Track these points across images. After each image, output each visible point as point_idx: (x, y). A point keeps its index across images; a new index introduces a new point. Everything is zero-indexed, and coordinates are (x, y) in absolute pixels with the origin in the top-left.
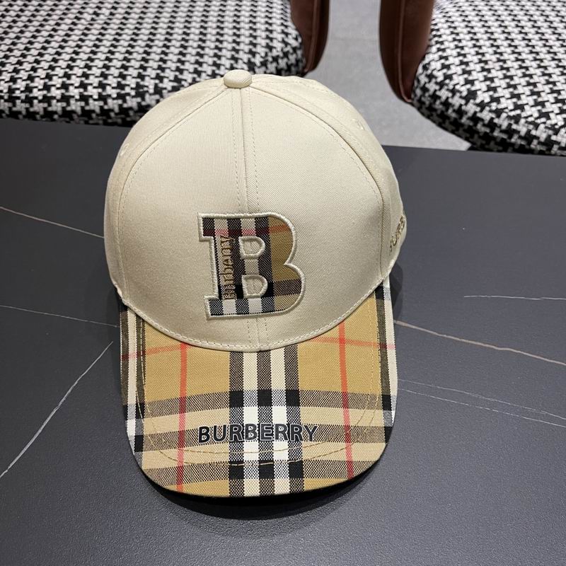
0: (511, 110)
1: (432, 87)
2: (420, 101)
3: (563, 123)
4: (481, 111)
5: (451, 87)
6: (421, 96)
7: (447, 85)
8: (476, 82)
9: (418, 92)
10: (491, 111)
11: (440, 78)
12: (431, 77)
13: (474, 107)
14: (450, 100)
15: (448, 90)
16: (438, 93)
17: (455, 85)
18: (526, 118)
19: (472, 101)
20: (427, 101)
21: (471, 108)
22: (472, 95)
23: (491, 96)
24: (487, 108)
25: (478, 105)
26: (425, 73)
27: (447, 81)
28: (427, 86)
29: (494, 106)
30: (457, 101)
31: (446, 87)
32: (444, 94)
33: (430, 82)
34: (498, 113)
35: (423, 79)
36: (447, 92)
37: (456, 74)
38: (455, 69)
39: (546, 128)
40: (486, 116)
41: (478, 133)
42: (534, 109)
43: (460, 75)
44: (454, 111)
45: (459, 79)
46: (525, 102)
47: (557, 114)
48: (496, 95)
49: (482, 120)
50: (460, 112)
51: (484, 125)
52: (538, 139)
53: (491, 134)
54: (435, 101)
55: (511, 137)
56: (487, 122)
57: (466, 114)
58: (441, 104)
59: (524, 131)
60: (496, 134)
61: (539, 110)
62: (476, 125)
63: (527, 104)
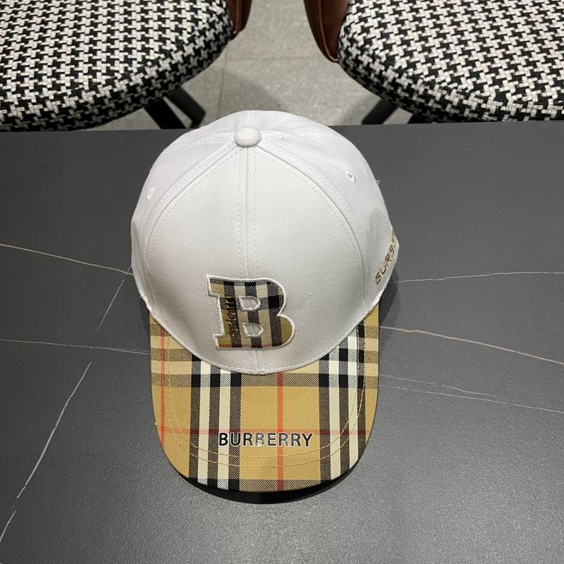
0: (426, 76)
1: (354, 51)
3: (472, 87)
4: (400, 77)
5: (371, 52)
6: (345, 59)
7: (367, 50)
10: (408, 77)
11: (361, 43)
12: (352, 41)
13: (393, 73)
14: (371, 66)
15: (368, 55)
16: (360, 58)
17: (374, 50)
18: (440, 83)
19: (391, 67)
20: (351, 64)
21: (390, 74)
22: (390, 60)
23: (408, 61)
24: (405, 75)
25: (396, 71)
26: (347, 36)
27: (367, 46)
28: (350, 49)
29: (411, 72)
30: (377, 67)
31: (367, 53)
32: (365, 59)
33: (351, 46)
34: (415, 78)
35: (346, 43)
36: (368, 58)
37: (375, 37)
38: (375, 33)
39: (458, 92)
40: (404, 81)
41: (399, 96)
42: (447, 74)
43: (378, 39)
44: (375, 76)
45: (378, 44)
46: (438, 66)
47: (467, 78)
48: (412, 60)
49: (401, 86)
50: (381, 77)
51: (403, 90)
52: (451, 103)
53: (410, 98)
54: (358, 66)
55: (427, 102)
56: (405, 88)
57: (387, 79)
58: (364, 68)
59: (438, 96)
60: (414, 98)
61: (451, 75)
62: (396, 90)
63: (441, 68)
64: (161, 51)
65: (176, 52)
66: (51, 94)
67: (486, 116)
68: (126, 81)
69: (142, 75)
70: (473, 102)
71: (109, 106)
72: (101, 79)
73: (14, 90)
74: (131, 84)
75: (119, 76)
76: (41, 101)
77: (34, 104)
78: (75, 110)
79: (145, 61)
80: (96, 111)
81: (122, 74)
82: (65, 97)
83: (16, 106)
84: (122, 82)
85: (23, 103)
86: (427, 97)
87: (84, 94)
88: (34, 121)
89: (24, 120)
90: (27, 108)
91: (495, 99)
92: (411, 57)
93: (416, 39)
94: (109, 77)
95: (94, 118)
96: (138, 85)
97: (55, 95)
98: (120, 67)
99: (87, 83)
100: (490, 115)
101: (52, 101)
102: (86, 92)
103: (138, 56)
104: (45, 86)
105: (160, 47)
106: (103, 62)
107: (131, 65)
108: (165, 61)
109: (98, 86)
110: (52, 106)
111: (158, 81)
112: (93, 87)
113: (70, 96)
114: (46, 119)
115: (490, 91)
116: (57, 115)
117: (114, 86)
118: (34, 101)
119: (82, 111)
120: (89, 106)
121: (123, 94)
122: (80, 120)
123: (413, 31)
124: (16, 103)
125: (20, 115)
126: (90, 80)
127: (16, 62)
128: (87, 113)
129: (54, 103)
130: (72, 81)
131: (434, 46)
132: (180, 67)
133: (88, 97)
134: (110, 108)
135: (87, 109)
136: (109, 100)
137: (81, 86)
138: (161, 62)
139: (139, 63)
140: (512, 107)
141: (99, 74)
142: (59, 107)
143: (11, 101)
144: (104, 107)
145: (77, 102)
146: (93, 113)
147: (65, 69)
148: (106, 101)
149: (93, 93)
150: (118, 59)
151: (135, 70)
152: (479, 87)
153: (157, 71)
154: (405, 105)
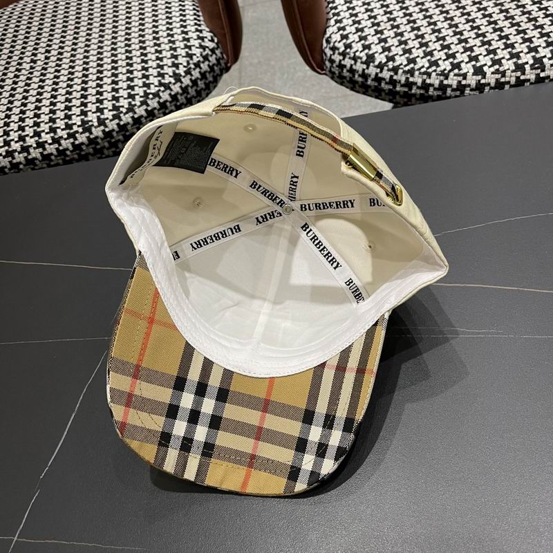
0: (405, 66)
1: (337, 58)
2: (330, 71)
3: (450, 67)
4: (381, 72)
5: (352, 55)
7: (349, 54)
8: (372, 46)
9: (328, 64)
10: (389, 70)
11: (342, 49)
12: (334, 49)
13: (375, 69)
14: (354, 67)
15: (350, 58)
16: (343, 62)
17: (355, 52)
18: (419, 69)
19: (371, 64)
20: (336, 70)
21: (372, 71)
22: (371, 58)
24: (386, 68)
26: (328, 46)
27: (348, 50)
29: (391, 64)
30: (359, 67)
31: (348, 56)
32: (348, 62)
33: (334, 54)
34: (395, 70)
35: (328, 52)
36: (350, 60)
37: (354, 41)
38: (353, 38)
39: (437, 75)
40: (386, 74)
41: (384, 90)
42: (424, 60)
43: (357, 42)
44: (359, 76)
45: (357, 47)
46: (416, 55)
47: (444, 60)
48: (391, 54)
49: (384, 79)
50: (364, 76)
51: (386, 83)
52: (432, 85)
53: (394, 90)
54: (342, 70)
55: (411, 89)
56: (388, 80)
57: (370, 76)
58: (348, 71)
59: (419, 81)
60: (398, 89)
61: (429, 60)
62: (380, 84)
63: (418, 56)
64: (161, 84)
65: (174, 84)
66: (64, 134)
67: (467, 91)
68: (131, 114)
69: (145, 107)
70: (453, 81)
71: (117, 138)
72: (108, 114)
73: (31, 134)
74: (136, 116)
75: (124, 110)
76: (56, 141)
77: (50, 144)
78: (87, 146)
79: (146, 95)
80: (106, 144)
81: (126, 108)
82: (77, 135)
83: (35, 148)
84: (127, 116)
85: (41, 145)
86: (409, 85)
87: (93, 129)
88: (52, 160)
89: (43, 160)
90: (44, 149)
91: (473, 74)
92: (389, 52)
93: (392, 36)
94: (115, 112)
95: (106, 152)
96: (142, 116)
97: (68, 134)
98: (124, 103)
99: (96, 120)
100: (471, 90)
101: (65, 139)
102: (96, 127)
103: (140, 91)
104: (59, 128)
105: (159, 81)
106: (109, 101)
107: (134, 99)
108: (165, 93)
109: (106, 121)
110: (66, 144)
111: (160, 112)
112: (101, 122)
113: (81, 133)
114: (63, 157)
115: (467, 68)
116: (71, 152)
117: (121, 120)
118: (50, 141)
119: (93, 146)
120: (99, 140)
121: (129, 126)
122: (93, 155)
123: (389, 30)
124: (35, 145)
125: (39, 156)
126: (98, 117)
127: (33, 112)
128: (98, 147)
129: (68, 141)
130: (82, 120)
131: (410, 39)
132: (179, 97)
133: (97, 132)
134: (119, 140)
135: (98, 144)
136: (117, 132)
137: (90, 123)
138: (161, 94)
139: (141, 97)
140: (491, 79)
141: (106, 111)
142: (73, 144)
143: (30, 144)
144: (113, 140)
145: (88, 138)
146: (104, 147)
147: (76, 111)
148: (114, 134)
149: (102, 128)
150: (122, 96)
151: (138, 104)
152: (457, 66)
153: (159, 102)
154: (391, 98)
